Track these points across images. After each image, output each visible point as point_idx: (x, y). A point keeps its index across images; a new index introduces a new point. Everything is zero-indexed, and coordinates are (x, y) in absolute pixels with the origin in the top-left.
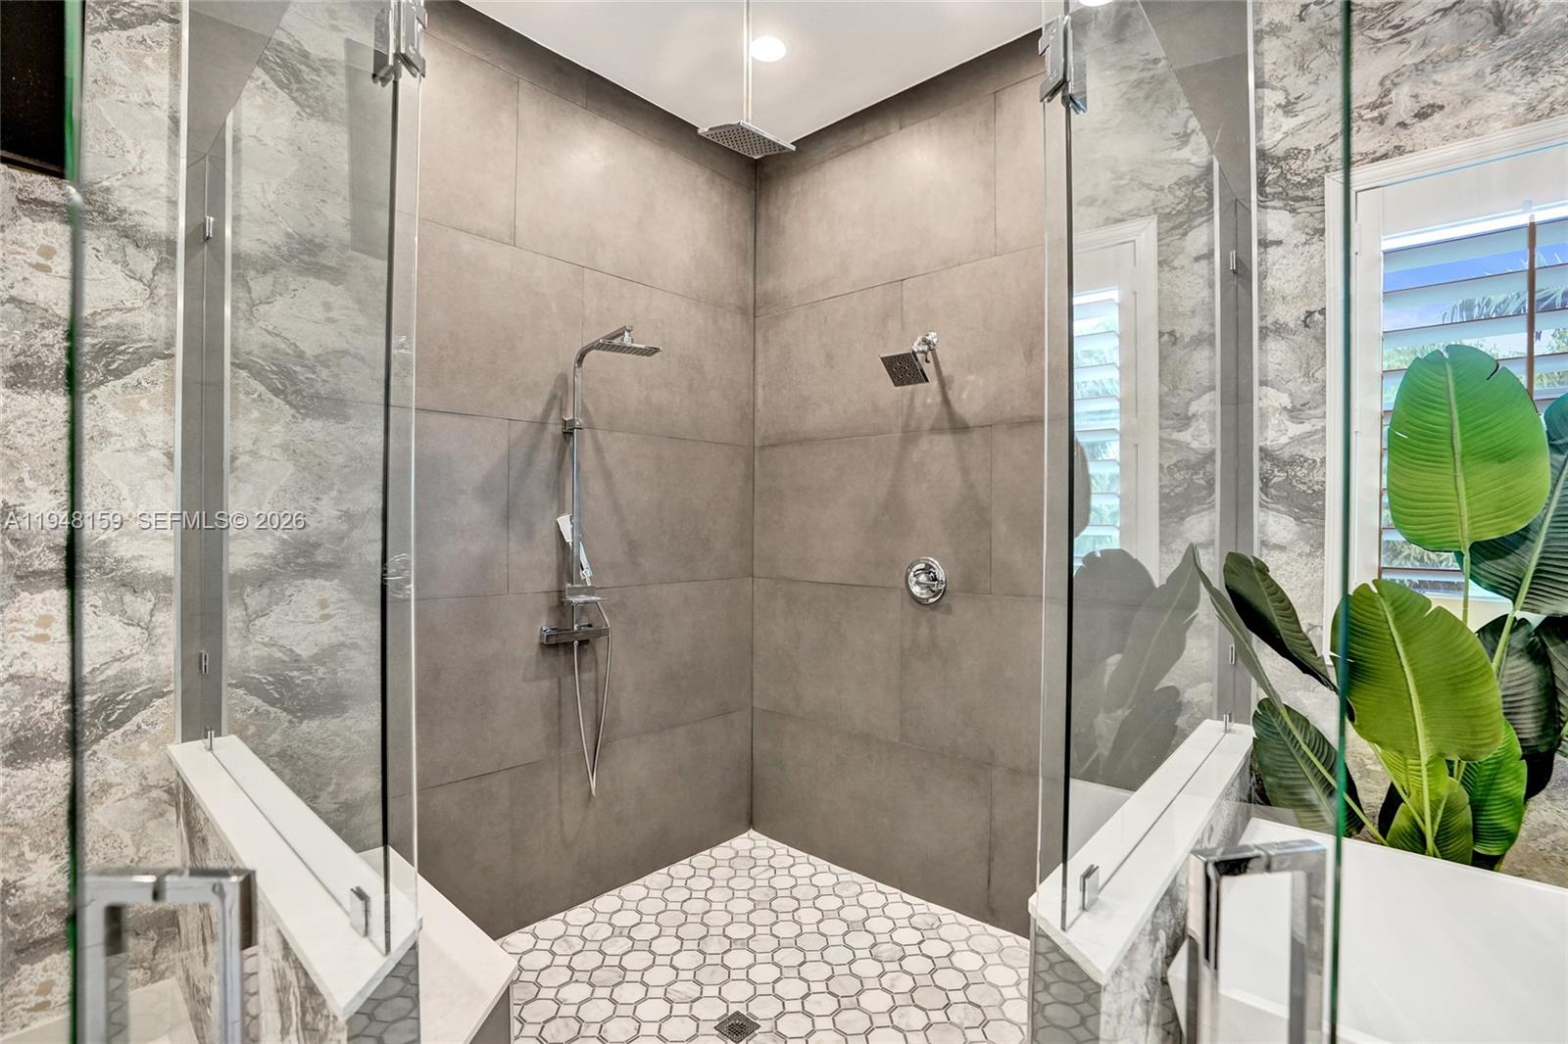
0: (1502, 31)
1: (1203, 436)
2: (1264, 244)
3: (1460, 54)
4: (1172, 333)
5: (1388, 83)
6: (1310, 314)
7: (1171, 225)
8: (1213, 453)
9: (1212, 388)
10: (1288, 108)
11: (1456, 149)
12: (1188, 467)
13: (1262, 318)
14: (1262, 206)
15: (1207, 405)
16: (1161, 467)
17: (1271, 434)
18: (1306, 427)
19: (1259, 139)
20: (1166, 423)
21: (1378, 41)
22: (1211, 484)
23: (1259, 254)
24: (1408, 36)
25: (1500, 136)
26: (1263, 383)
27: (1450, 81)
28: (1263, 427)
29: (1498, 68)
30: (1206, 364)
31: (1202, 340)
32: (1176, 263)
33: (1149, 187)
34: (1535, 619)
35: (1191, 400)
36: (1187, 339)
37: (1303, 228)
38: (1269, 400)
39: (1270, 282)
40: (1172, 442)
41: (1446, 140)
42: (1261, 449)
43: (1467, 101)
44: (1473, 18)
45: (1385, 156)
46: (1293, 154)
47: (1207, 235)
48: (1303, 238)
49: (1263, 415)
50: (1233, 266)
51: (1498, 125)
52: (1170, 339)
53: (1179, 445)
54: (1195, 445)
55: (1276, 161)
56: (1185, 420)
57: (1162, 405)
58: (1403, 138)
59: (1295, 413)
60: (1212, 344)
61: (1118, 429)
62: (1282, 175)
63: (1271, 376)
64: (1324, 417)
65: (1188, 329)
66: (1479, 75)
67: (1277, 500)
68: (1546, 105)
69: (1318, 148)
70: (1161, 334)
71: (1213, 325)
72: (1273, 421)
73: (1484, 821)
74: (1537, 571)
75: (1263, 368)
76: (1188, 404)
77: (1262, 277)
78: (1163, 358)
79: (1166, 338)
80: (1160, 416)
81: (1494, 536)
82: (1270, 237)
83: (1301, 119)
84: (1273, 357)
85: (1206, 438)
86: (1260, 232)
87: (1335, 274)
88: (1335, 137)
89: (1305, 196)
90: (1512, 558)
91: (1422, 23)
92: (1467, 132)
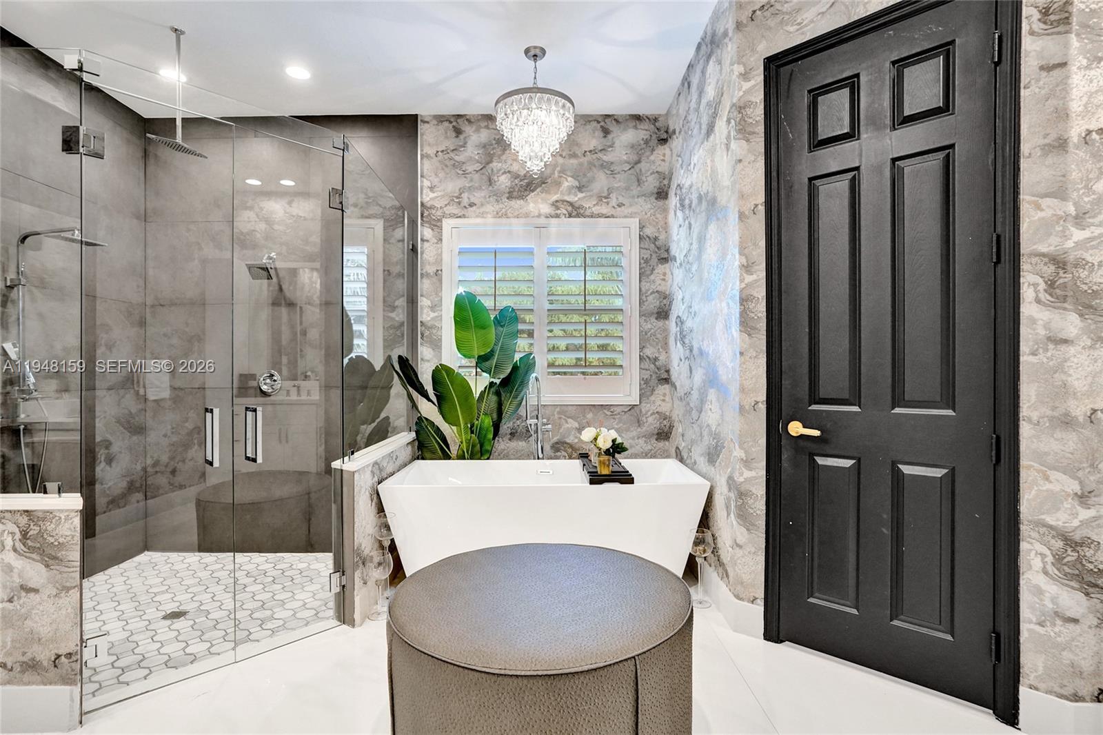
0: (490, 185)
1: (400, 316)
2: (422, 240)
3: (480, 188)
4: (388, 271)
5: (461, 191)
6: (438, 271)
7: (389, 224)
8: (403, 322)
9: (403, 296)
10: (432, 188)
11: (479, 220)
12: (395, 328)
13: (422, 270)
14: (422, 225)
15: (401, 302)
16: (384, 327)
17: (424, 316)
18: (436, 314)
19: (422, 198)
20: (386, 309)
21: (459, 174)
22: (403, 335)
23: (421, 244)
24: (467, 175)
25: (490, 220)
26: (422, 296)
27: (477, 197)
28: (422, 313)
29: (490, 197)
30: (401, 285)
31: (400, 275)
32: (391, 241)
33: (380, 206)
34: (498, 381)
35: (396, 300)
36: (394, 274)
37: (435, 237)
38: (423, 302)
39: (424, 255)
40: (388, 317)
41: (477, 216)
42: (421, 322)
43: (482, 205)
44: (484, 177)
45: (460, 217)
46: (432, 207)
47: (402, 232)
48: (436, 241)
49: (422, 308)
50: (411, 247)
51: (489, 216)
52: (387, 273)
53: (392, 319)
54: (397, 319)
55: (429, 208)
56: (393, 308)
57: (384, 301)
58: (465, 212)
59: (433, 308)
60: (404, 278)
61: (366, 309)
62: (429, 215)
63: (425, 293)
64: (441, 310)
65: (396, 269)
66: (485, 197)
67: (426, 342)
68: (500, 214)
69: (441, 207)
70: (384, 271)
71: (404, 269)
72: (425, 311)
73: (483, 449)
74: (496, 365)
75: (422, 289)
76: (394, 302)
77: (422, 253)
78: (385, 281)
80: (384, 306)
81: (483, 353)
82: (425, 238)
83: (435, 195)
84: (424, 285)
85: (401, 316)
86: (421, 235)
87: (446, 257)
88: (446, 205)
89: (436, 225)
90: (489, 361)
91: (471, 173)
92: (482, 215)
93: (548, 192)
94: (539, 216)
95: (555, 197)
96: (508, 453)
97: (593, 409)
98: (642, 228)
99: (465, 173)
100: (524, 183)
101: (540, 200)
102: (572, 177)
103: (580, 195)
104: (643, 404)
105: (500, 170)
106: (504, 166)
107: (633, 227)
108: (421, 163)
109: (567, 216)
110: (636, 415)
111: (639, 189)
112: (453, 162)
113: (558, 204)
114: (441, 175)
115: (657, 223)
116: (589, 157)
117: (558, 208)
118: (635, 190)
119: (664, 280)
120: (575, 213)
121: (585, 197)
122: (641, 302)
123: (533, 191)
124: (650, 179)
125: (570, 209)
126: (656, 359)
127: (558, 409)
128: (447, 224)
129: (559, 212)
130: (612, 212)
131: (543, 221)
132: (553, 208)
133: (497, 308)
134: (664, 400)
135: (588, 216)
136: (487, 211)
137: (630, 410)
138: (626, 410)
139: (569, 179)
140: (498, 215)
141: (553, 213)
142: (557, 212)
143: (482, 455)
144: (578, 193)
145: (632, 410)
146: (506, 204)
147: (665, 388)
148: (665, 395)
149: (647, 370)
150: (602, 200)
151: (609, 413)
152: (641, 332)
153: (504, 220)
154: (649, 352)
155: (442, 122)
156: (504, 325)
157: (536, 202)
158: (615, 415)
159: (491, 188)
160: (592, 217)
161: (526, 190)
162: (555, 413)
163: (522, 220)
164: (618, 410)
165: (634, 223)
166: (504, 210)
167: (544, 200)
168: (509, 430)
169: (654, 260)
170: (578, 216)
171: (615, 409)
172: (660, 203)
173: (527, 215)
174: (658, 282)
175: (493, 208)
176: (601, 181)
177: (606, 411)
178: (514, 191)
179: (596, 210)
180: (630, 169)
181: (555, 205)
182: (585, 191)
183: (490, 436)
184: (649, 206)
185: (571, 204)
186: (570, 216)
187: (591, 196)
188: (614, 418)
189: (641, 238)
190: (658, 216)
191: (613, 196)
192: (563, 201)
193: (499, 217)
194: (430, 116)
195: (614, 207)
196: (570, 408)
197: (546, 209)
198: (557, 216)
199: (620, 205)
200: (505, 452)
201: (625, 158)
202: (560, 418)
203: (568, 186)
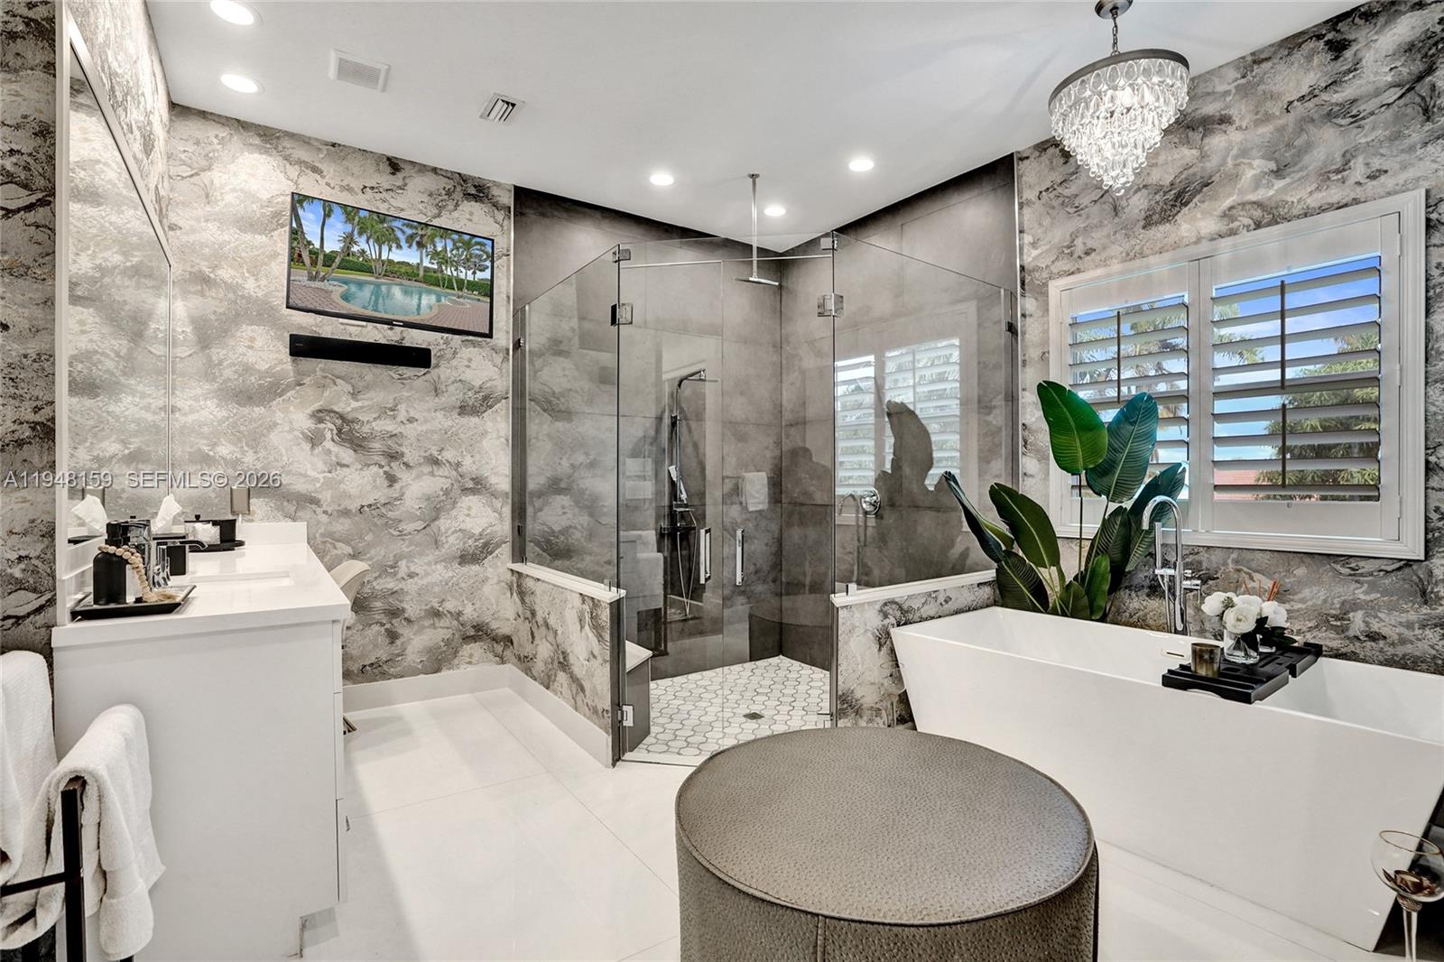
0: (1116, 215)
2: (1023, 315)
3: (1100, 225)
4: (984, 363)
5: (1074, 236)
6: (1044, 353)
8: (1001, 427)
9: (1001, 393)
10: (1034, 244)
11: (1099, 272)
12: (990, 434)
13: (1022, 355)
14: (1023, 295)
15: (999, 401)
17: (1028, 416)
19: (1021, 259)
20: (982, 411)
21: (1070, 213)
22: (1001, 443)
23: (1022, 321)
24: (1082, 212)
25: (1116, 267)
26: (1024, 390)
27: (1097, 238)
28: (1024, 414)
29: (1115, 233)
30: (999, 379)
31: (997, 367)
32: (985, 325)
35: (992, 399)
36: (990, 366)
37: (1040, 308)
38: (1024, 399)
39: (1027, 336)
40: (984, 421)
41: (1096, 266)
42: (1024, 425)
43: (1104, 248)
44: (1106, 206)
45: (1073, 273)
46: (1037, 269)
47: (998, 309)
48: (1041, 314)
49: (1024, 407)
50: (1009, 327)
51: (1115, 261)
52: (982, 366)
53: (988, 423)
54: (994, 423)
55: (1030, 272)
56: (990, 410)
57: (979, 402)
58: (1080, 264)
60: (1001, 369)
61: (958, 414)
62: (1031, 280)
63: (1027, 385)
65: (992, 359)
66: (1108, 235)
67: (1030, 451)
68: (1132, 254)
69: (1047, 267)
70: (979, 363)
71: (1001, 358)
72: (1028, 410)
74: (1117, 482)
76: (990, 401)
77: (1023, 333)
79: (981, 365)
80: (979, 407)
82: (1027, 313)
83: (1040, 251)
84: (1026, 375)
85: (999, 419)
86: (1021, 310)
87: (1053, 333)
88: (1053, 262)
89: (1042, 292)
90: (1108, 477)
91: (1086, 207)
92: (1105, 263)
93: (1214, 198)
94: (1198, 240)
95: (1228, 203)
96: (1145, 615)
97: (1308, 560)
98: (1433, 206)
99: (1078, 209)
100: (1171, 196)
101: (1199, 215)
102: (1262, 157)
103: (1279, 184)
104: (1435, 561)
107: (1408, 209)
108: (1019, 213)
109: (1252, 227)
110: (1416, 579)
111: (1428, 127)
112: (1061, 199)
113: (1234, 212)
114: (1047, 221)
116: (1299, 108)
117: (1233, 220)
118: (1418, 134)
120: (1268, 219)
121: (1289, 185)
122: (1428, 359)
123: (1186, 204)
125: (1258, 214)
127: (1234, 555)
128: (1055, 288)
129: (1236, 224)
131: (1204, 247)
132: (1225, 221)
133: (1121, 399)
135: (1298, 217)
136: (1113, 254)
137: (1399, 569)
138: (1389, 568)
139: (1257, 162)
140: (1129, 257)
141: (1224, 229)
142: (1231, 226)
143: (1092, 613)
144: (1274, 181)
145: (1406, 570)
146: (1141, 237)
150: (1329, 178)
151: (1346, 571)
153: (1137, 263)
155: (1045, 150)
156: (1135, 422)
157: (1193, 220)
158: (1363, 575)
159: (1117, 220)
160: (1306, 215)
161: (1173, 206)
162: (1230, 561)
163: (1168, 255)
164: (1367, 566)
165: (1413, 201)
166: (1137, 247)
167: (1206, 213)
168: (1148, 581)
170: (1275, 221)
171: (1362, 564)
173: (1176, 246)
175: (1121, 249)
176: (1328, 142)
177: (1338, 567)
178: (1154, 213)
179: (1315, 200)
180: (1403, 95)
181: (1228, 215)
182: (1289, 175)
183: (1106, 587)
185: (1260, 205)
186: (1258, 225)
187: (1304, 179)
188: (1357, 582)
189: (1430, 226)
191: (1358, 163)
192: (1243, 204)
193: (1131, 260)
194: (1029, 148)
195: (1359, 184)
196: (1259, 555)
197: (1210, 226)
198: (1233, 233)
199: (1377, 175)
200: (1141, 613)
201: (1389, 78)
202: (1239, 571)
203: (1254, 176)
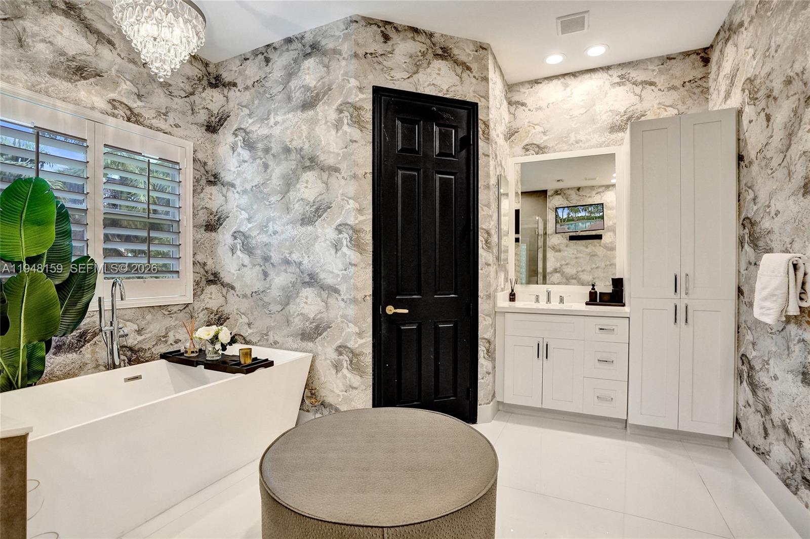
0: (21, 47)
25: (21, 90)
29: (20, 61)
44: (11, 32)
51: (20, 85)
66: (12, 58)
73: (31, 371)
93: (104, 87)
94: (93, 108)
95: (112, 95)
97: (152, 310)
98: (195, 151)
100: (73, 65)
101: (93, 91)
102: (131, 82)
103: (139, 103)
104: (196, 303)
105: (37, 35)
106: (43, 32)
107: (188, 148)
109: (126, 118)
110: (189, 312)
111: (193, 117)
113: (115, 103)
115: (206, 151)
117: (115, 108)
118: (190, 118)
119: (210, 199)
120: (133, 119)
121: (144, 107)
122: (194, 215)
123: (85, 78)
124: (202, 111)
125: (128, 113)
126: (205, 264)
129: (116, 112)
130: (169, 129)
131: (97, 115)
132: (110, 106)
134: (211, 298)
135: (148, 127)
136: (17, 77)
137: (185, 308)
138: (181, 309)
139: (128, 83)
140: (34, 88)
141: (109, 111)
142: (113, 111)
144: (137, 99)
145: (187, 308)
146: (46, 79)
147: (213, 288)
148: (211, 294)
149: (197, 273)
150: (160, 115)
151: (166, 313)
152: (194, 240)
153: (44, 98)
154: (200, 258)
157: (89, 92)
158: (172, 314)
159: (21, 50)
160: (151, 128)
161: (75, 74)
163: (71, 107)
164: (175, 309)
165: (190, 146)
166: (43, 85)
169: (203, 182)
170: (137, 122)
171: (172, 308)
172: (209, 135)
173: (76, 103)
174: (207, 200)
175: (26, 78)
176: (160, 97)
177: (164, 311)
178: (59, 68)
179: (155, 123)
180: (185, 97)
181: (112, 102)
182: (143, 101)
184: (200, 134)
185: (130, 109)
186: (129, 120)
187: (150, 108)
188: (171, 317)
189: (194, 160)
190: (207, 145)
191: (171, 115)
192: (122, 103)
193: (36, 91)
195: (171, 125)
196: (129, 311)
197: (101, 103)
198: (114, 116)
199: (177, 126)
201: (182, 85)
203: (126, 89)
